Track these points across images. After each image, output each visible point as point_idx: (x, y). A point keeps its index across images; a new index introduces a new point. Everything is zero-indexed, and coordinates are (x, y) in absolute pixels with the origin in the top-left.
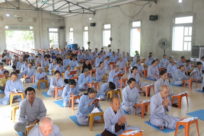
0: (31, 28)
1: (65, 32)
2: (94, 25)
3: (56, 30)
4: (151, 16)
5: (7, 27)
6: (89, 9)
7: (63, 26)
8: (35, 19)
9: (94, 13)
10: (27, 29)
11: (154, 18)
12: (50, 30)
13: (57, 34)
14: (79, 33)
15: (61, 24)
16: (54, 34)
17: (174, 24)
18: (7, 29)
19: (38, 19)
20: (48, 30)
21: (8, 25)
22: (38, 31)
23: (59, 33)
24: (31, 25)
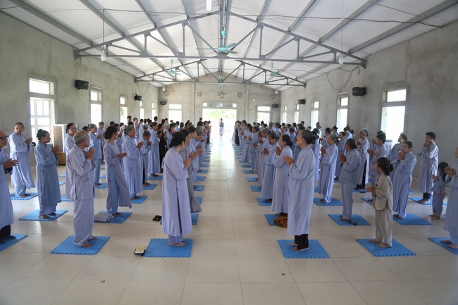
0: (235, 105)
1: (280, 111)
2: (303, 102)
3: (268, 109)
4: (355, 89)
5: (205, 105)
6: (296, 80)
7: (277, 103)
8: (240, 95)
9: (305, 85)
10: (230, 107)
11: (361, 92)
12: (260, 108)
13: (268, 115)
14: (291, 113)
15: (275, 101)
16: (265, 114)
17: (386, 101)
18: (205, 108)
19: (243, 94)
20: (256, 108)
21: (206, 102)
22: (243, 109)
23: (271, 113)
24: (234, 102)
